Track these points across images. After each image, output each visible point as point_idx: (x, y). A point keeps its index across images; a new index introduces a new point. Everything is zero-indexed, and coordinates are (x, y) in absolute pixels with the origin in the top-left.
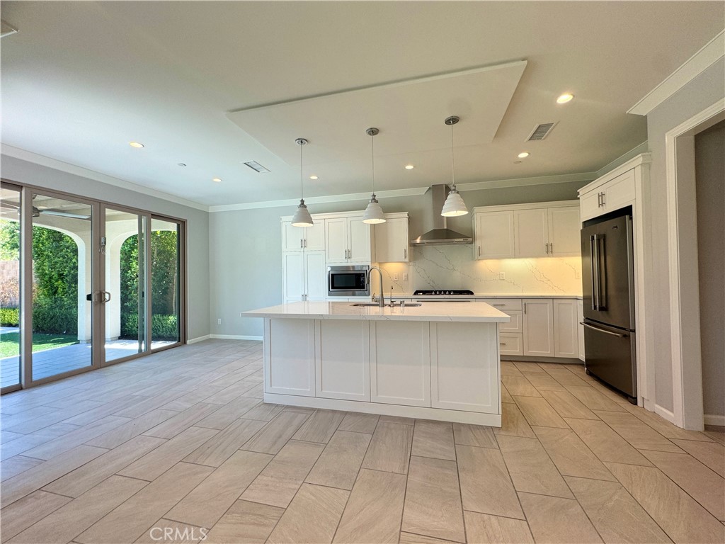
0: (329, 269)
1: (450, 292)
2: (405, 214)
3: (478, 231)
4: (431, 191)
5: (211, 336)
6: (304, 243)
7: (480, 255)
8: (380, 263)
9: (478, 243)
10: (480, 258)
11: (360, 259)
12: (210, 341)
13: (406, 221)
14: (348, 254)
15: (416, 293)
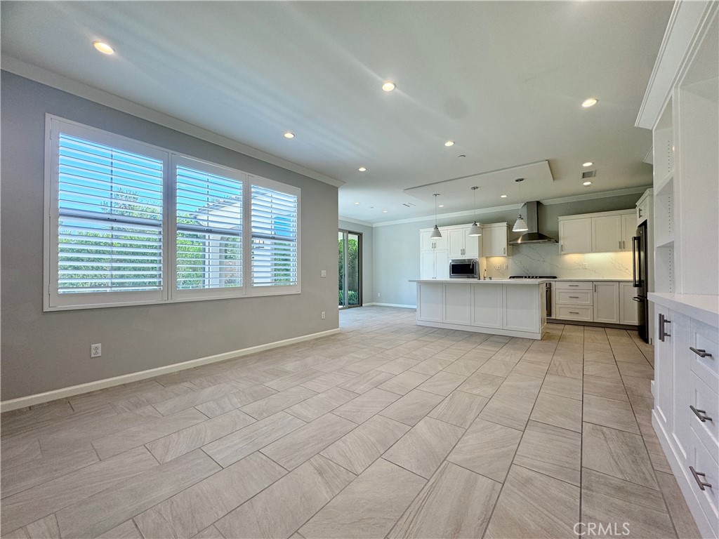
0: (451, 261)
1: (536, 277)
2: (505, 224)
3: (561, 234)
4: (526, 206)
5: (374, 304)
6: (434, 246)
7: (563, 251)
8: (487, 258)
9: (561, 242)
10: (562, 253)
11: (472, 254)
12: (373, 306)
13: (505, 229)
14: (463, 252)
15: (510, 278)
